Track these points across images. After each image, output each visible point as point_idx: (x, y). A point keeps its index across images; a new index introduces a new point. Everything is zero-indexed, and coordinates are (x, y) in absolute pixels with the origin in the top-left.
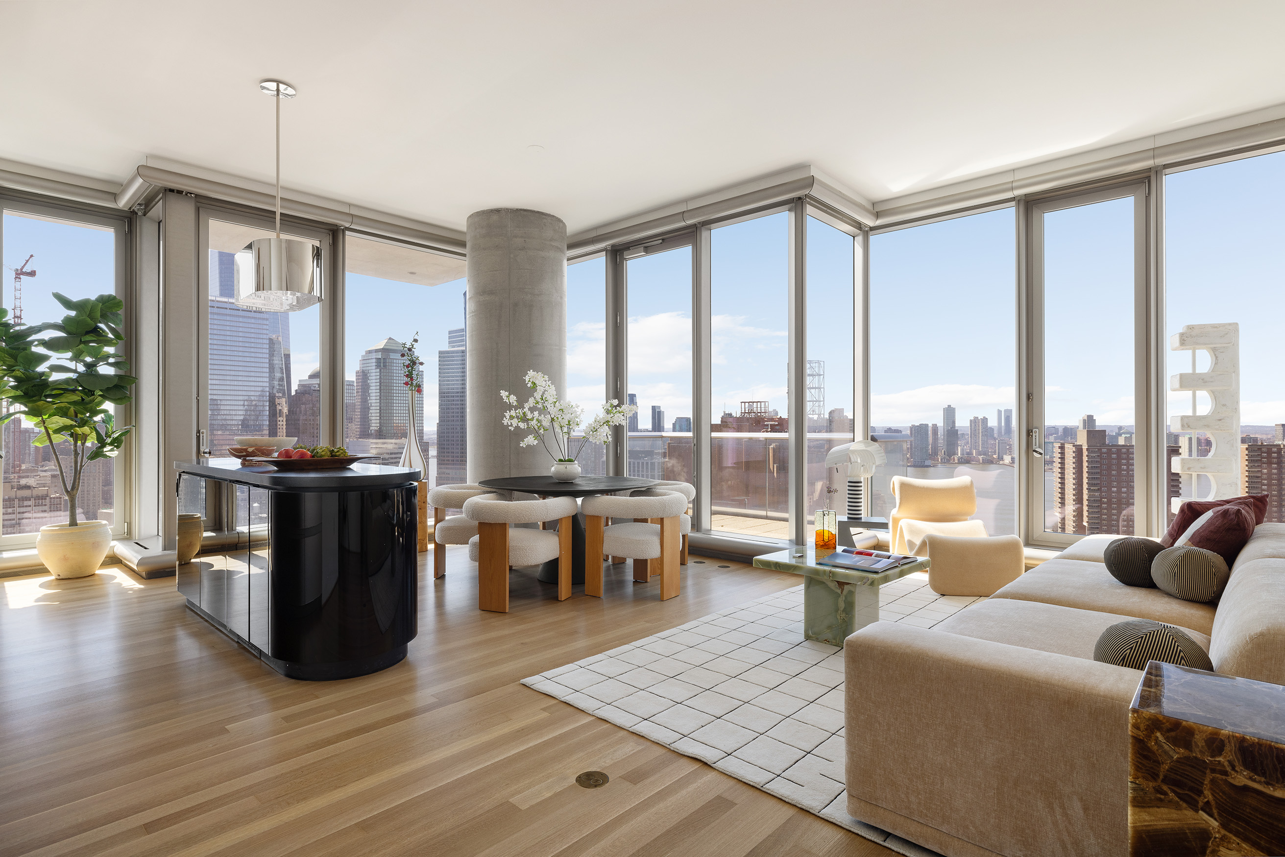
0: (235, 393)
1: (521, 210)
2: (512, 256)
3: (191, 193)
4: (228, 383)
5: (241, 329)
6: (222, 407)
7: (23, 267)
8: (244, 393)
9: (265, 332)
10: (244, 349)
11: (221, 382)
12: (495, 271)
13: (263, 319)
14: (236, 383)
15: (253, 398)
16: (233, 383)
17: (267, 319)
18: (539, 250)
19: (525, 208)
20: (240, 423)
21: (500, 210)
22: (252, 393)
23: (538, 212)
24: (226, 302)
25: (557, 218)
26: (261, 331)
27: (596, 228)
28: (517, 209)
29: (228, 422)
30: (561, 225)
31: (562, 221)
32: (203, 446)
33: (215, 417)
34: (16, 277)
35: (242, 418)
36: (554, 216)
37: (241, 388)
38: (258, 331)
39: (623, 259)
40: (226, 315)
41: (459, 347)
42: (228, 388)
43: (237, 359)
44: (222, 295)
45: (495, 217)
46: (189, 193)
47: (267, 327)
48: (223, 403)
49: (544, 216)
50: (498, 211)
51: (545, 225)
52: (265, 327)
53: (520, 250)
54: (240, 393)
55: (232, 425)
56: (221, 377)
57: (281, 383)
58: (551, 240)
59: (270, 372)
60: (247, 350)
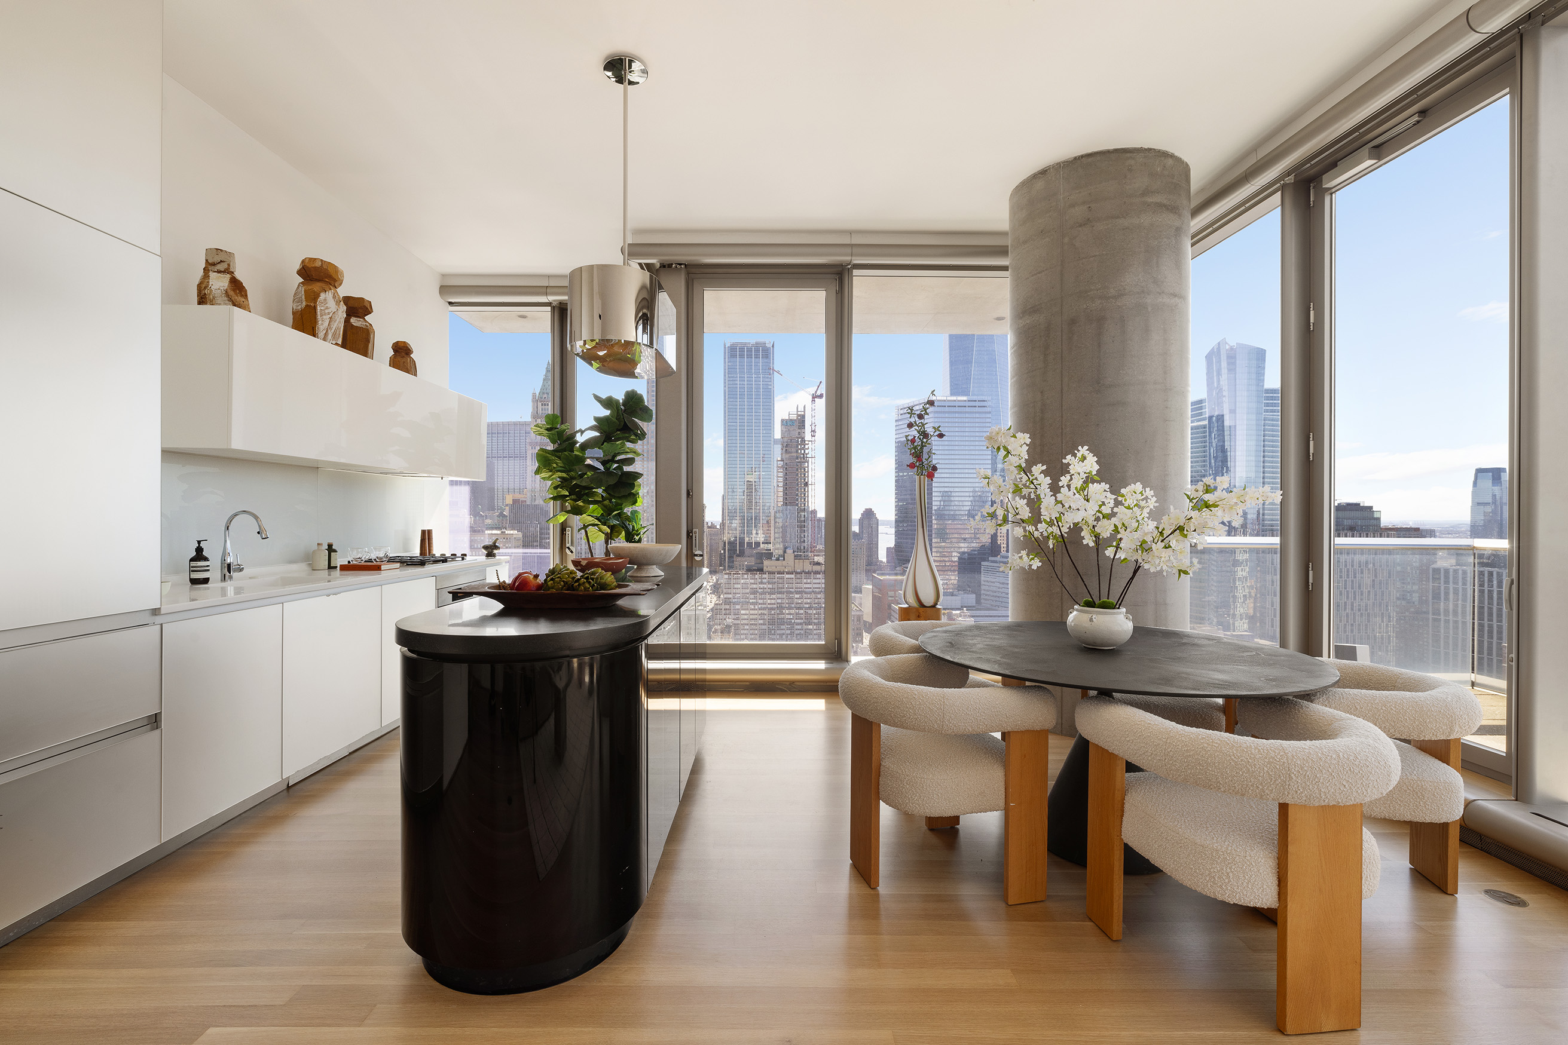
0: (963, 485)
1: (1082, 156)
2: (1066, 240)
3: (680, 264)
4: (957, 475)
5: (967, 425)
6: (952, 499)
7: (816, 392)
8: (969, 485)
9: (988, 425)
10: (970, 443)
11: (951, 476)
12: (1039, 273)
13: (986, 413)
14: (963, 476)
15: (977, 489)
16: (960, 476)
17: (990, 413)
18: (1118, 217)
19: (1090, 151)
20: (967, 513)
21: (1046, 171)
22: (977, 485)
23: (1116, 151)
24: (955, 401)
25: (1159, 151)
26: (984, 425)
27: (1255, 148)
28: (1075, 158)
29: (957, 513)
30: (1170, 162)
31: (1172, 156)
32: (695, 547)
33: (947, 508)
34: (813, 400)
35: (968, 508)
36: (1151, 149)
37: (967, 480)
38: (982, 425)
39: (1322, 192)
40: (956, 412)
41: (1200, 421)
42: (957, 480)
43: (963, 452)
44: (952, 394)
45: (1040, 184)
46: (678, 264)
47: (989, 420)
48: (953, 494)
49: (1128, 155)
50: (1043, 172)
51: (1130, 170)
52: (988, 420)
53: (1081, 226)
54: (967, 485)
55: (960, 515)
56: (950, 471)
57: (1002, 474)
58: (1143, 195)
59: (992, 464)
60: (973, 443)
